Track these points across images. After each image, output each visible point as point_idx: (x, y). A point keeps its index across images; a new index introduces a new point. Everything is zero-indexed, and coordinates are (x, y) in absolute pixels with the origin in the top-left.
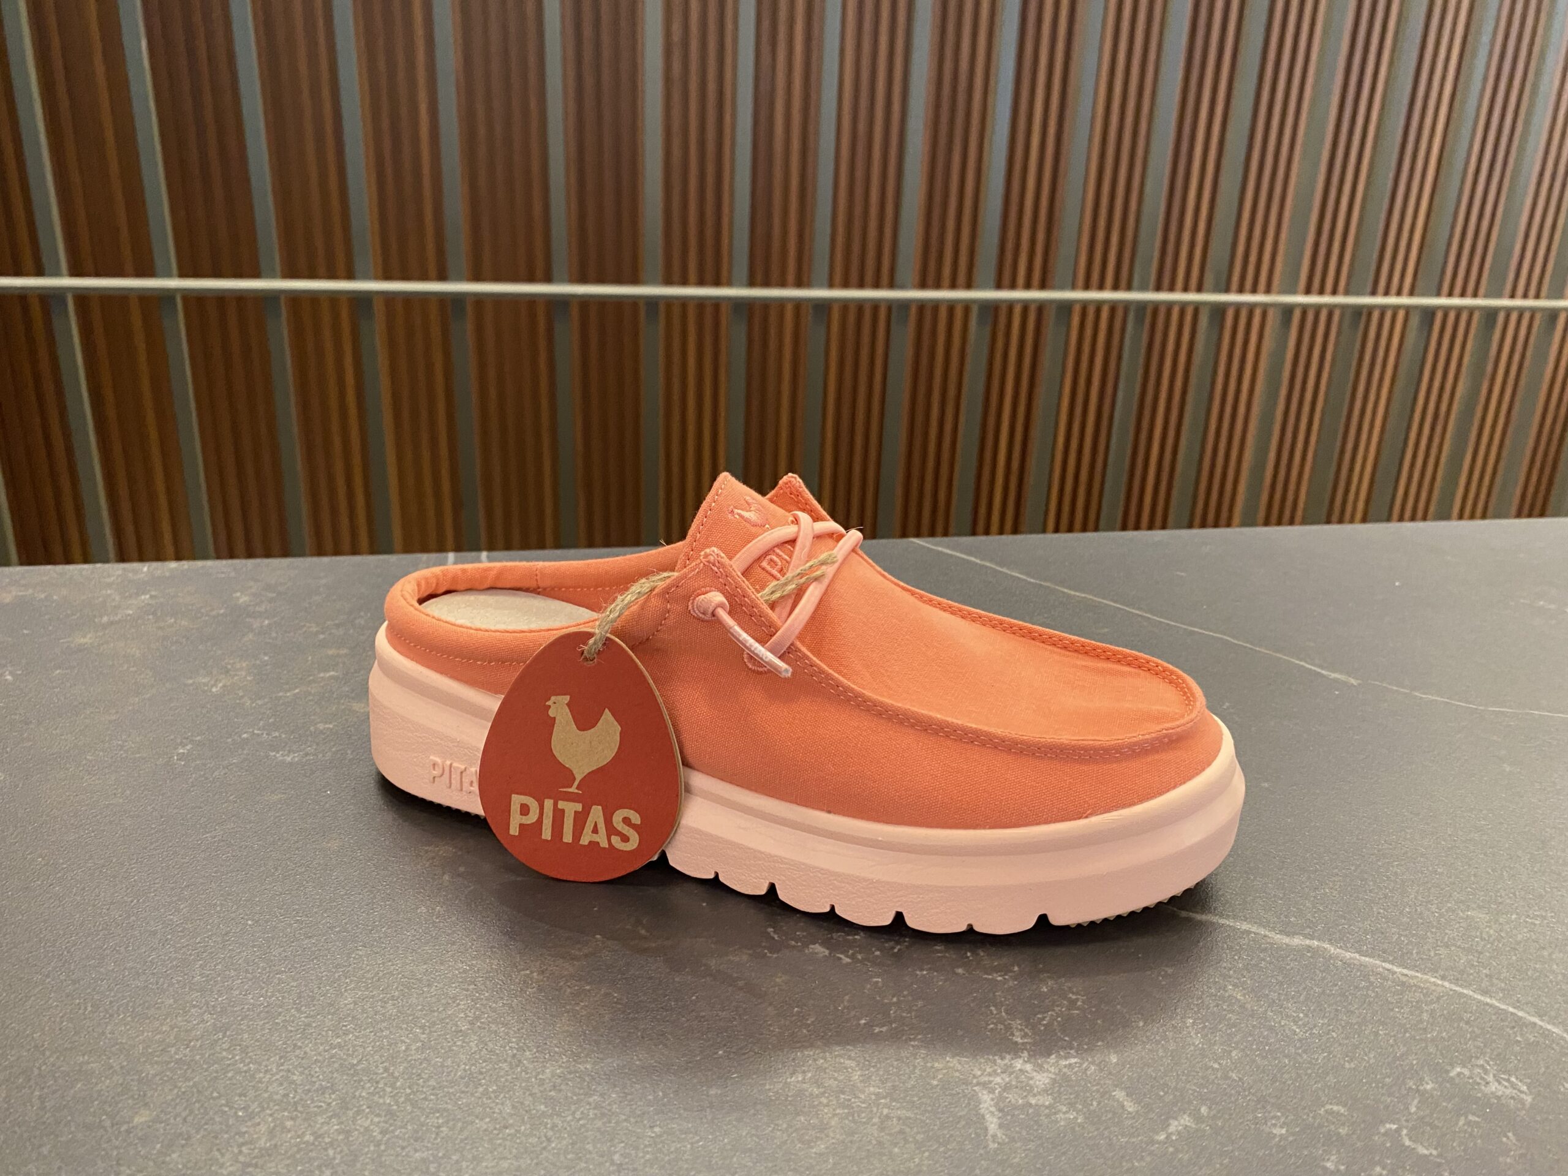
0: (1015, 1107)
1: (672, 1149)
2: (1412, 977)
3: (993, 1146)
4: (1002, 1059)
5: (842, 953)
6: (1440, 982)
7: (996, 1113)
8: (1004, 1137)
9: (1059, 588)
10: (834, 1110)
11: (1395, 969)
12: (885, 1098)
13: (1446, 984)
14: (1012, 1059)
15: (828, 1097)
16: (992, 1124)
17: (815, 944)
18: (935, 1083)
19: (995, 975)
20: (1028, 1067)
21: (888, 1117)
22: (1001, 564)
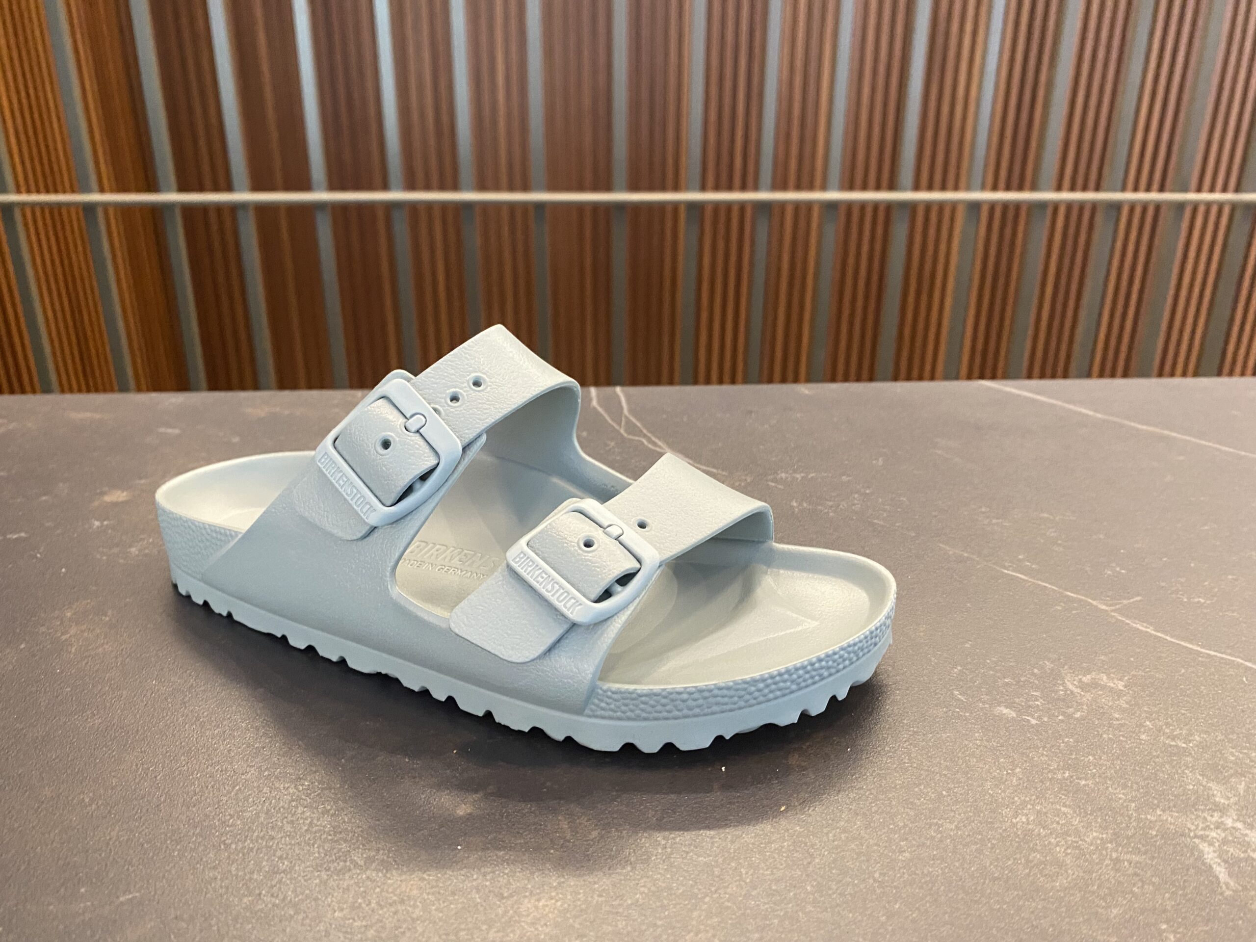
0: (1240, 860)
1: (926, 872)
3: (1228, 893)
4: (1212, 816)
7: (1222, 864)
8: (1236, 885)
9: (1127, 422)
10: (1065, 850)
12: (1111, 842)
14: (1221, 817)
15: (1055, 839)
16: (1221, 872)
18: (1154, 833)
20: (1239, 825)
21: (1116, 858)
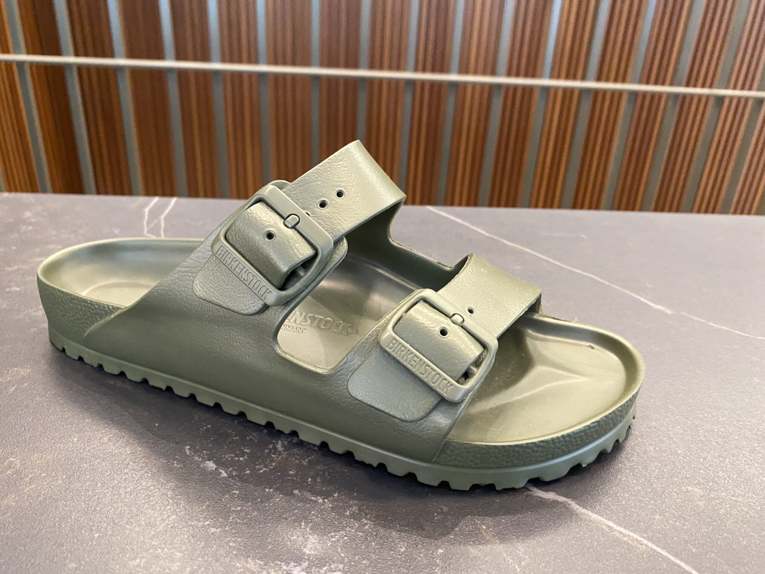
2: (625, 536)
5: (224, 470)
6: (645, 542)
9: (502, 240)
11: (615, 526)
13: (650, 544)
17: (209, 460)
19: (319, 498)
22: (472, 224)
